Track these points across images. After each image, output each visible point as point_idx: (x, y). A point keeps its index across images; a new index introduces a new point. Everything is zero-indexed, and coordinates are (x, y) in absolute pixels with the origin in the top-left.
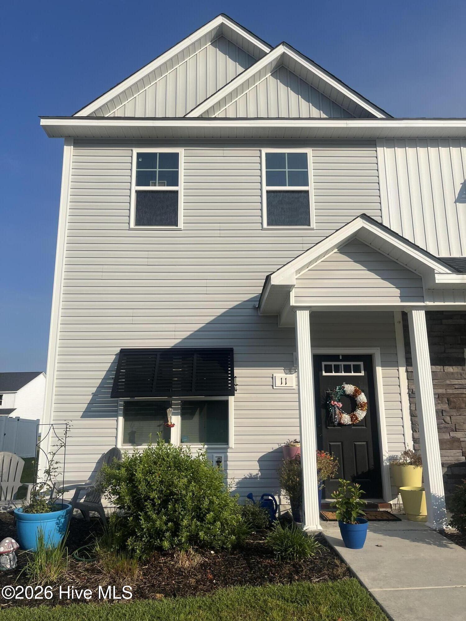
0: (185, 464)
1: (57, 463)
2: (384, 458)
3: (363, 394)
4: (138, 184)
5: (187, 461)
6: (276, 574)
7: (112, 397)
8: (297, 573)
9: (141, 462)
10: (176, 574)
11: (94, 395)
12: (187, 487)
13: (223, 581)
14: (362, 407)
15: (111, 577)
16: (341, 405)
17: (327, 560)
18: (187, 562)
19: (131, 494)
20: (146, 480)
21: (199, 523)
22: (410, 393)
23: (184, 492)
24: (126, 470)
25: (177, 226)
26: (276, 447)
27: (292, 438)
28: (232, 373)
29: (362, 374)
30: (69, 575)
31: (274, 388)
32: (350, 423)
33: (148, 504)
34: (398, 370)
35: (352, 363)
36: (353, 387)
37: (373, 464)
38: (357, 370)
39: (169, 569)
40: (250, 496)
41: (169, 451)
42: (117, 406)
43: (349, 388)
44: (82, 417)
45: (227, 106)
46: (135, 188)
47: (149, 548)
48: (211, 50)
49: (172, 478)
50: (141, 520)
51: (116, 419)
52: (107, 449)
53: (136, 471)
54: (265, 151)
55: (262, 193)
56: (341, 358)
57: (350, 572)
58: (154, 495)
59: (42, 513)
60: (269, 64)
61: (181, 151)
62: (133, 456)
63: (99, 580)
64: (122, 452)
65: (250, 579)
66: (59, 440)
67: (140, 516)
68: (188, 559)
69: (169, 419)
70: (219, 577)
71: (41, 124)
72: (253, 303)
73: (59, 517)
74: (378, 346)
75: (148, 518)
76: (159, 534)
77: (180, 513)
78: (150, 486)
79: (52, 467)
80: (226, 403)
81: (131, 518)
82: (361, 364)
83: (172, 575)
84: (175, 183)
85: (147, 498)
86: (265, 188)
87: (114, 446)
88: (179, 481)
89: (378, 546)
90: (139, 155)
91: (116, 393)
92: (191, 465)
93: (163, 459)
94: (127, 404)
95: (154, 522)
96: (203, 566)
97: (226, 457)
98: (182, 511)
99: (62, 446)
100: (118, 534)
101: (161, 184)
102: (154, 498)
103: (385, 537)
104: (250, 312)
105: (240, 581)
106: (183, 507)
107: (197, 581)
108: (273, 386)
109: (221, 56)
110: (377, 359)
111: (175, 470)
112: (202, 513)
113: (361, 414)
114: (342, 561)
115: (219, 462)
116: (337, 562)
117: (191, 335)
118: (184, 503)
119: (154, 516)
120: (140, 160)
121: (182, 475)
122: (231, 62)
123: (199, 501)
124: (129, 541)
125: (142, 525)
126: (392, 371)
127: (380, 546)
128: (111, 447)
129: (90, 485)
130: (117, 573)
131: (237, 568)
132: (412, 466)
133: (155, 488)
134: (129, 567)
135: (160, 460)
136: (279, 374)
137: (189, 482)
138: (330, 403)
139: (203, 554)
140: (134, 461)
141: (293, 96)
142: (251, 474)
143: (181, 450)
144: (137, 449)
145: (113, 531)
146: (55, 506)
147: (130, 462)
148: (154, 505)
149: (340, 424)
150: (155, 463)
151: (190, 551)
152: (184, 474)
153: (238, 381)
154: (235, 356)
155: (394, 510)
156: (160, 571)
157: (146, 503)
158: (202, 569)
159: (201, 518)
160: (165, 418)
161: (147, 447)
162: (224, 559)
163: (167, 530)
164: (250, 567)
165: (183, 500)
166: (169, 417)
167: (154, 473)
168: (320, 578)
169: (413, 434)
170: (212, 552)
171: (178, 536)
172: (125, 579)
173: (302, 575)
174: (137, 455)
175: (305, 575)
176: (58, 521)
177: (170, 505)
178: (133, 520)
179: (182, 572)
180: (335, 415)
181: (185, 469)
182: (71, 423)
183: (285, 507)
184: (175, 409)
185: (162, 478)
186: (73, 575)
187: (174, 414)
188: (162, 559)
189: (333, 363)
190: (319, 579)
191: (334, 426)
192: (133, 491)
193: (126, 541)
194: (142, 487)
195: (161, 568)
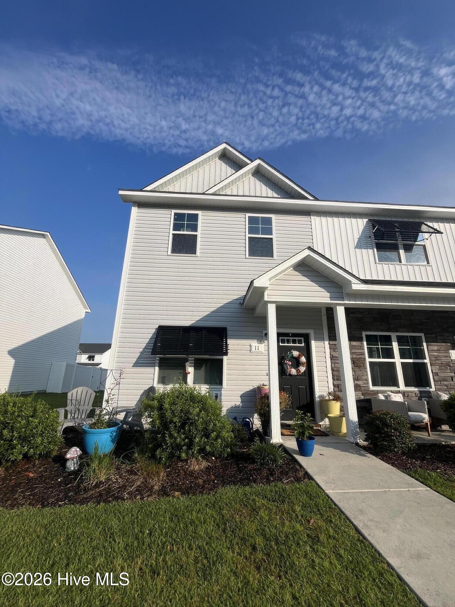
0: (197, 398)
1: (113, 395)
2: (317, 396)
3: (303, 356)
4: (174, 230)
5: (199, 396)
6: (258, 476)
7: (151, 354)
8: (272, 475)
9: (168, 396)
10: (189, 475)
11: (141, 353)
12: (198, 415)
13: (221, 481)
14: (303, 364)
15: (144, 478)
16: (291, 363)
17: (290, 465)
18: (197, 466)
19: (160, 419)
20: (171, 409)
21: (206, 440)
22: (331, 357)
23: (196, 418)
24: (158, 402)
25: (196, 254)
26: (252, 388)
27: (261, 383)
28: (226, 342)
29: (303, 345)
30: (114, 475)
31: (251, 352)
32: (296, 374)
33: (172, 426)
34: (324, 343)
35: (297, 338)
36: (298, 352)
37: (309, 399)
38: (300, 342)
39: (185, 472)
40: (235, 419)
41: (187, 389)
42: (155, 360)
43: (296, 353)
44: (133, 366)
45: (227, 190)
46: (172, 232)
47: (171, 456)
48: (219, 162)
49: (189, 408)
50: (167, 437)
51: (154, 368)
52: (147, 387)
53: (164, 403)
54: (248, 215)
55: (246, 238)
56: (290, 335)
57: (307, 475)
58: (176, 419)
59: (101, 428)
60: (251, 169)
61: (199, 213)
62: (163, 392)
63: (135, 480)
64: (156, 389)
65: (240, 479)
66: (116, 380)
67: (166, 434)
68: (198, 464)
69: (187, 369)
70: (219, 478)
71: (119, 193)
72: (240, 301)
73: (112, 432)
74: (312, 329)
75: (171, 436)
76: (178, 447)
77: (193, 433)
78: (174, 413)
79: (110, 398)
80: (222, 360)
81: (160, 435)
82: (303, 339)
83: (187, 476)
84: (196, 230)
85: (171, 422)
86: (248, 235)
87: (152, 385)
88: (193, 410)
89: (321, 454)
90: (175, 214)
91: (154, 352)
92: (201, 399)
93: (183, 395)
94: (161, 359)
95: (176, 439)
96: (208, 468)
97: (221, 394)
98: (195, 431)
99: (117, 384)
100: (150, 446)
101: (187, 231)
102: (176, 422)
103: (323, 448)
104: (238, 306)
105: (234, 482)
106: (196, 429)
107: (204, 481)
108: (250, 351)
109: (224, 165)
110: (312, 336)
111: (190, 402)
112: (208, 432)
113: (303, 369)
114: (301, 466)
115: (216, 397)
116: (298, 467)
117: (201, 318)
118: (196, 426)
119: (176, 435)
120: (176, 217)
121: (195, 406)
122: (229, 168)
123: (206, 424)
124: (158, 452)
125: (167, 441)
126: (320, 343)
127: (323, 455)
128: (150, 386)
129: (135, 409)
130: (148, 475)
131: (231, 471)
132: (335, 402)
133: (177, 414)
134: (157, 470)
135: (181, 395)
136: (254, 343)
137: (200, 411)
138: (284, 361)
139: (207, 460)
140: (164, 396)
141: (264, 187)
142: (236, 405)
143: (195, 389)
144: (166, 388)
145: (148, 443)
146: (111, 424)
147: (161, 396)
148: (176, 426)
149: (290, 375)
150: (178, 397)
151: (199, 459)
152: (197, 405)
153: (230, 347)
154: (228, 332)
155: (322, 429)
156: (178, 473)
157: (171, 426)
158: (207, 471)
159: (207, 436)
160: (184, 368)
161: (172, 386)
162: (221, 463)
163: (184, 445)
164: (240, 470)
165: (196, 423)
166: (187, 368)
167: (176, 404)
168: (288, 479)
169: (333, 382)
170: (213, 458)
171: (192, 449)
172: (153, 479)
173: (275, 477)
174: (166, 392)
175: (278, 477)
176: (111, 435)
177: (187, 427)
178: (161, 437)
179: (194, 474)
180: (287, 369)
181: (198, 402)
182: (124, 370)
183: (256, 426)
184: (190, 363)
185: (182, 408)
186: (117, 475)
187: (190, 366)
188: (180, 464)
189: (286, 338)
190: (288, 481)
191: (287, 376)
192: (162, 416)
193: (155, 451)
194: (168, 414)
195: (179, 471)
